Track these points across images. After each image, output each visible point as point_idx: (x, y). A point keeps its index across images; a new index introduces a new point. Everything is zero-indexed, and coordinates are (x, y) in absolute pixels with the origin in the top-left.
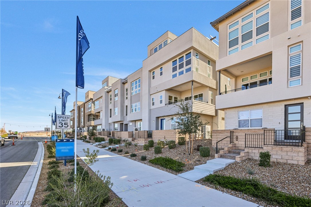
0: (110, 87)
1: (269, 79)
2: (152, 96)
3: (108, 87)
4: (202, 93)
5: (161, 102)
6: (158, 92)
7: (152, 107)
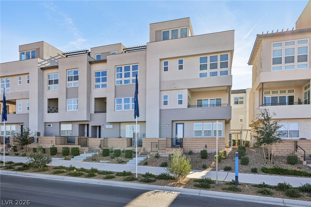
0: (45, 60)
1: (289, 97)
2: (164, 94)
3: (42, 61)
4: (221, 98)
5: (180, 102)
6: (175, 89)
7: (164, 107)
